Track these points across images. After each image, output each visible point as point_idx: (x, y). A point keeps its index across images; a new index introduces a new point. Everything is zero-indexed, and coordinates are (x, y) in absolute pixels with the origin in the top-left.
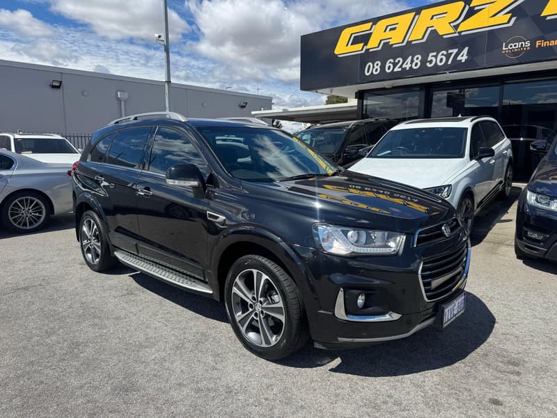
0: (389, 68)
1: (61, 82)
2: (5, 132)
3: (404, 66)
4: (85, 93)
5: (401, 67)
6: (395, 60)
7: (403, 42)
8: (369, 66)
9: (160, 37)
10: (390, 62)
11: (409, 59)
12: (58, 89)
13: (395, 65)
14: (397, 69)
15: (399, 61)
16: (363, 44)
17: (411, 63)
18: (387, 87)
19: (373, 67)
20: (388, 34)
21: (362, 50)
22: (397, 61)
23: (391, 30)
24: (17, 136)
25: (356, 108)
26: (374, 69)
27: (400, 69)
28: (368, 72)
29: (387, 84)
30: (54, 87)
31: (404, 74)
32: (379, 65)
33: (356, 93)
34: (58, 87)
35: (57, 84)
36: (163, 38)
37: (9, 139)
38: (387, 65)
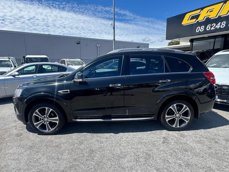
0: (208, 28)
1: (80, 42)
2: (64, 58)
3: (216, 27)
4: (87, 45)
5: (215, 27)
6: (211, 25)
7: (216, 16)
8: (198, 28)
9: (112, 24)
10: (209, 26)
11: (219, 24)
12: (79, 44)
13: (211, 27)
14: (212, 29)
15: (214, 25)
16: (195, 19)
17: (220, 25)
18: (205, 37)
19: (200, 28)
20: (209, 13)
21: (195, 21)
22: (212, 25)
23: (210, 12)
24: (67, 60)
25: (189, 46)
26: (201, 29)
27: (214, 29)
28: (198, 31)
29: (206, 36)
30: (78, 43)
31: (216, 30)
32: (203, 27)
33: (190, 40)
34: (79, 43)
35: (79, 42)
36: (113, 24)
37: (65, 61)
38: (208, 27)
